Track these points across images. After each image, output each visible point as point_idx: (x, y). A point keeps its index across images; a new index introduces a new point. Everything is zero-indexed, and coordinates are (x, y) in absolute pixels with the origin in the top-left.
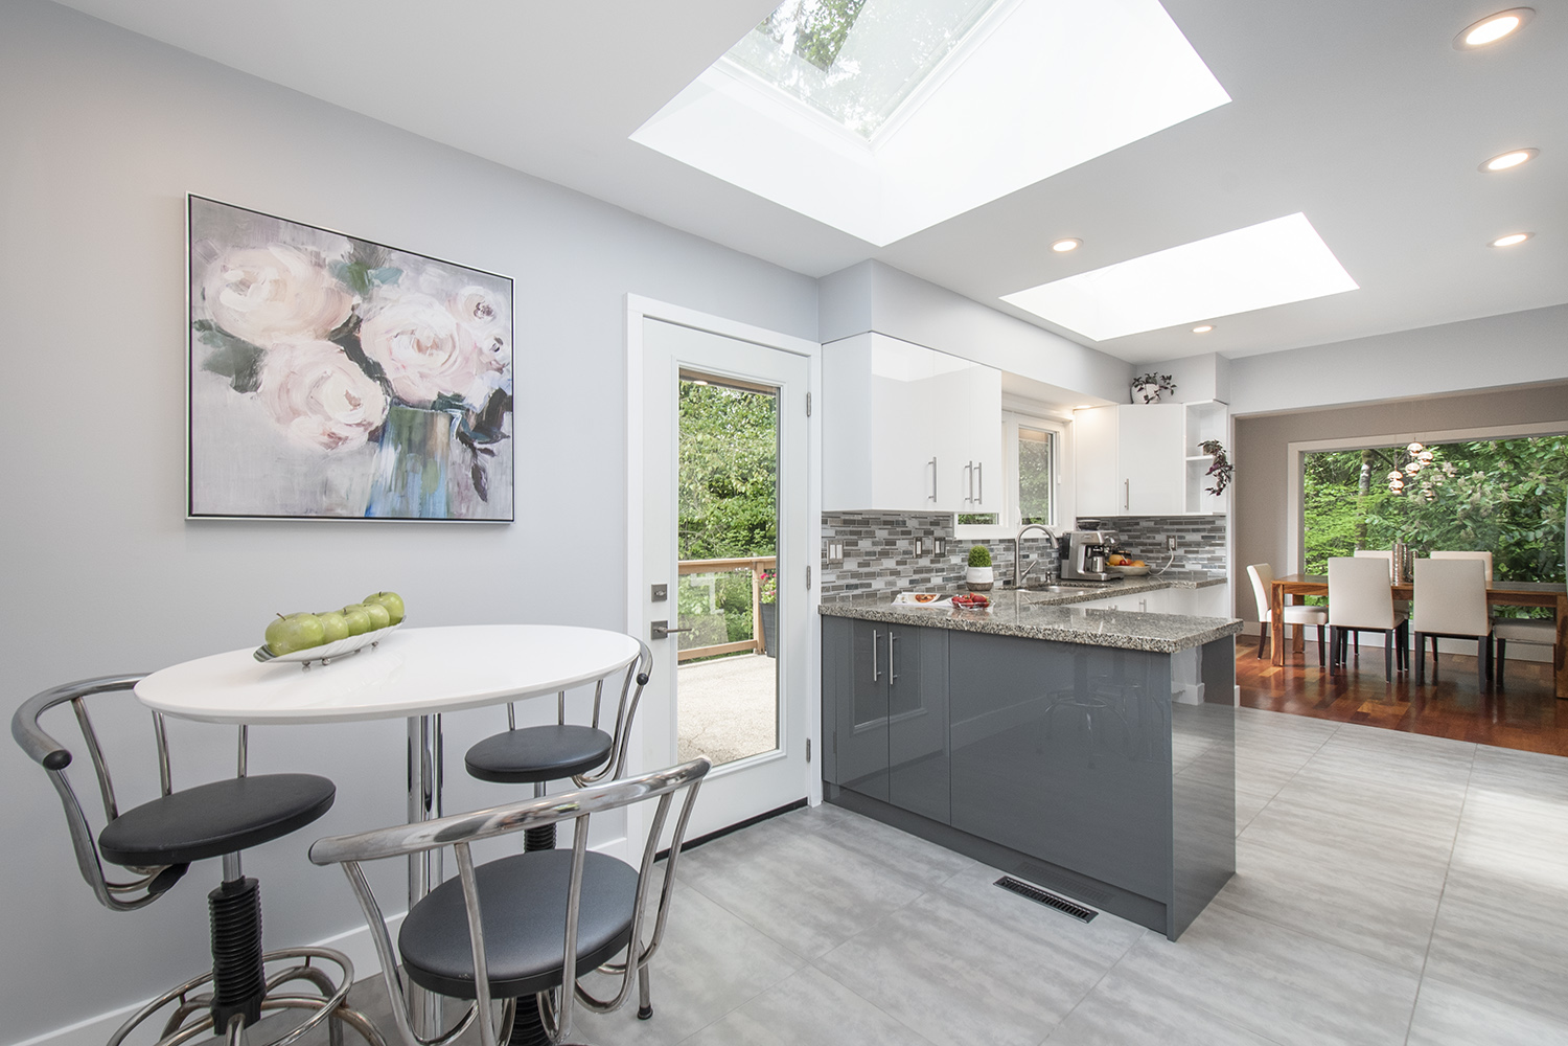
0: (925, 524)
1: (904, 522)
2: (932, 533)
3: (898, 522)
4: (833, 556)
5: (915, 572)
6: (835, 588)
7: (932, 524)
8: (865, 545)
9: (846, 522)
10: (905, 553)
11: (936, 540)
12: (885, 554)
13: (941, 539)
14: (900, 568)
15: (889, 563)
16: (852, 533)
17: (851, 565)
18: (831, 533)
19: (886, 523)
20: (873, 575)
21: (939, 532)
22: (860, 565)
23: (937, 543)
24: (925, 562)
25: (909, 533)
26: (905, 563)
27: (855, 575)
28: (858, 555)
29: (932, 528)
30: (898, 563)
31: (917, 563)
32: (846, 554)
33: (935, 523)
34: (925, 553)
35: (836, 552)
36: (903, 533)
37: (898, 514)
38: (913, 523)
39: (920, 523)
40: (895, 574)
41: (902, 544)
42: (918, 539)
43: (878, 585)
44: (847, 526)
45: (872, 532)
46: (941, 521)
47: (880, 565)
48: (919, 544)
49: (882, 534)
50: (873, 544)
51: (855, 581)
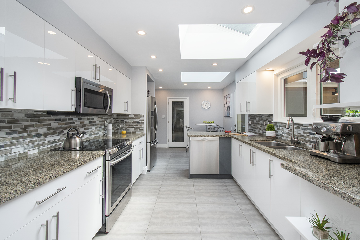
0: (266, 117)
2: (268, 119)
4: (249, 123)
5: (264, 130)
6: (250, 129)
7: (268, 117)
8: (255, 121)
9: (252, 116)
10: (262, 124)
11: (268, 122)
12: (258, 124)
13: (270, 121)
14: (261, 128)
15: (259, 126)
16: (253, 119)
18: (250, 119)
19: (258, 117)
21: (270, 119)
22: (254, 126)
23: (269, 122)
25: (263, 119)
27: (253, 128)
28: (253, 123)
29: (268, 118)
30: (260, 127)
31: (264, 127)
32: (252, 123)
34: (266, 125)
35: (250, 123)
36: (261, 119)
38: (263, 117)
39: (265, 117)
40: (260, 129)
41: (261, 122)
42: (264, 121)
43: (257, 131)
44: (252, 117)
45: (256, 119)
46: (270, 116)
47: (257, 126)
48: (264, 122)
49: (257, 119)
50: (256, 121)
51: (253, 129)
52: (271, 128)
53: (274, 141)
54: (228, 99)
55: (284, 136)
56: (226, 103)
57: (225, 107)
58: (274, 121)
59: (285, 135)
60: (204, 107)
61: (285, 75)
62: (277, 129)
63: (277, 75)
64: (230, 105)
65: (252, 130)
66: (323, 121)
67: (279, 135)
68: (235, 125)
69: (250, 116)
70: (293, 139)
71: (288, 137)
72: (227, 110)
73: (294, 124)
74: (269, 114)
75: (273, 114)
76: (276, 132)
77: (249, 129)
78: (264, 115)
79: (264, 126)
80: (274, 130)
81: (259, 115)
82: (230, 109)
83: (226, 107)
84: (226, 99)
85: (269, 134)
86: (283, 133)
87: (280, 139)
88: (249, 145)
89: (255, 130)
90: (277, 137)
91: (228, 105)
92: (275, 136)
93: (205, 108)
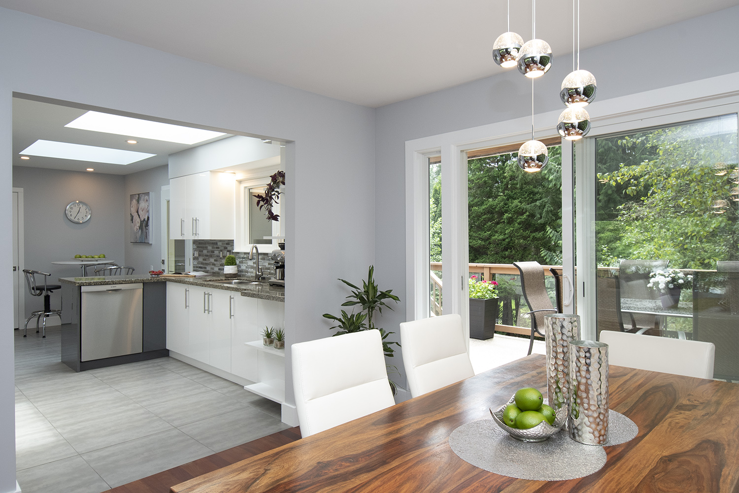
0: (224, 244)
1: (217, 243)
2: (227, 248)
3: (215, 244)
6: (197, 267)
8: (205, 252)
9: (199, 243)
11: (227, 252)
12: (211, 256)
13: (229, 251)
14: (215, 263)
15: (212, 260)
16: (201, 247)
17: (201, 259)
18: (195, 247)
19: (211, 244)
20: (207, 264)
21: (229, 248)
22: (203, 260)
25: (218, 248)
26: (217, 261)
27: (202, 263)
28: (203, 256)
29: (227, 246)
30: (215, 260)
31: (221, 261)
32: (199, 255)
33: (228, 244)
35: (196, 255)
36: (216, 248)
37: (215, 240)
38: (220, 244)
39: (222, 244)
40: (214, 265)
41: (216, 252)
42: (221, 251)
43: (208, 268)
44: (200, 245)
45: (207, 247)
46: (230, 243)
47: (209, 260)
49: (210, 248)
50: (208, 252)
51: (202, 266)
52: (231, 262)
53: (235, 280)
54: (143, 204)
55: (247, 272)
56: (138, 212)
57: (132, 220)
58: (235, 251)
59: (250, 270)
60: (72, 218)
61: (249, 184)
62: (240, 262)
63: (240, 182)
64: (148, 218)
65: (200, 267)
66: (280, 249)
67: (241, 271)
68: (163, 261)
69: (195, 242)
70: (258, 273)
71: (252, 273)
72: (141, 227)
73: (259, 254)
74: (228, 240)
75: (233, 240)
76: (239, 266)
77: (194, 267)
78: (221, 241)
79: (221, 258)
80: (236, 264)
81: (212, 242)
82: (147, 225)
83: (137, 221)
84: (134, 201)
85: (229, 270)
86: (246, 267)
87: (244, 276)
88: (203, 286)
89: (206, 268)
90: (239, 273)
91: (144, 216)
92: (236, 272)
93: (76, 220)
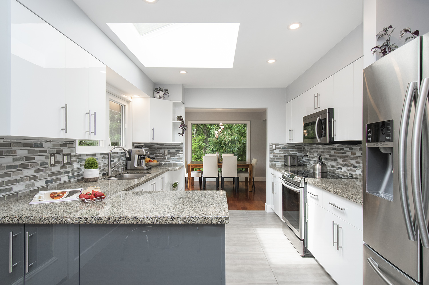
0: (57, 145)
1: (41, 145)
2: (62, 151)
3: (36, 145)
5: (50, 175)
7: (62, 146)
10: (42, 164)
11: (63, 155)
12: (26, 166)
13: (67, 155)
14: (37, 174)
15: (30, 172)
19: (26, 145)
21: (66, 150)
23: (66, 157)
24: (57, 169)
25: (45, 151)
26: (42, 171)
29: (62, 148)
30: (36, 171)
31: (50, 170)
33: (65, 145)
34: (56, 163)
36: (40, 152)
37: (37, 139)
38: (47, 146)
39: (54, 146)
41: (40, 159)
46: (68, 143)
48: (52, 158)
49: (23, 152)
58: (79, 153)
74: (65, 140)
75: (72, 140)
